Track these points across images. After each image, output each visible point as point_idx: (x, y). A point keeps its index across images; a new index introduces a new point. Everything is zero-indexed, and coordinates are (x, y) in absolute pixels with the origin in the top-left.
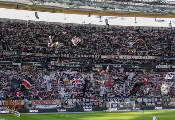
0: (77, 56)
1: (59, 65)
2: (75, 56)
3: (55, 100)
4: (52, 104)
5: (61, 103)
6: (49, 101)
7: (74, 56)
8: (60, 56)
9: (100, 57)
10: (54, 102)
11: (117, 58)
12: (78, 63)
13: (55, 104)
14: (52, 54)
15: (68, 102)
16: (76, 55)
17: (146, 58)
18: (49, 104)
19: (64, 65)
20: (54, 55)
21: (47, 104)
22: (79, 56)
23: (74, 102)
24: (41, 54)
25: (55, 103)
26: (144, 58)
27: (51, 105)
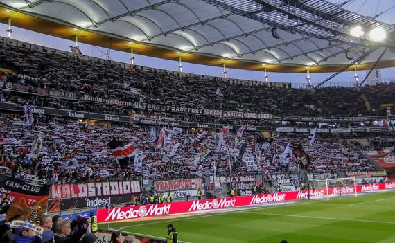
0: (170, 109)
1: (146, 121)
2: (168, 109)
3: (193, 181)
4: (190, 189)
5: (203, 186)
6: (183, 182)
7: (166, 109)
8: (147, 107)
9: (203, 112)
10: (193, 184)
11: (225, 115)
12: (174, 119)
13: (194, 189)
14: (134, 103)
15: (213, 184)
16: (169, 107)
17: (262, 117)
18: (185, 190)
19: (153, 122)
20: (136, 105)
21: (182, 190)
22: (173, 109)
23: (224, 183)
24: (116, 102)
25: (193, 186)
26: (259, 117)
27: (188, 190)
